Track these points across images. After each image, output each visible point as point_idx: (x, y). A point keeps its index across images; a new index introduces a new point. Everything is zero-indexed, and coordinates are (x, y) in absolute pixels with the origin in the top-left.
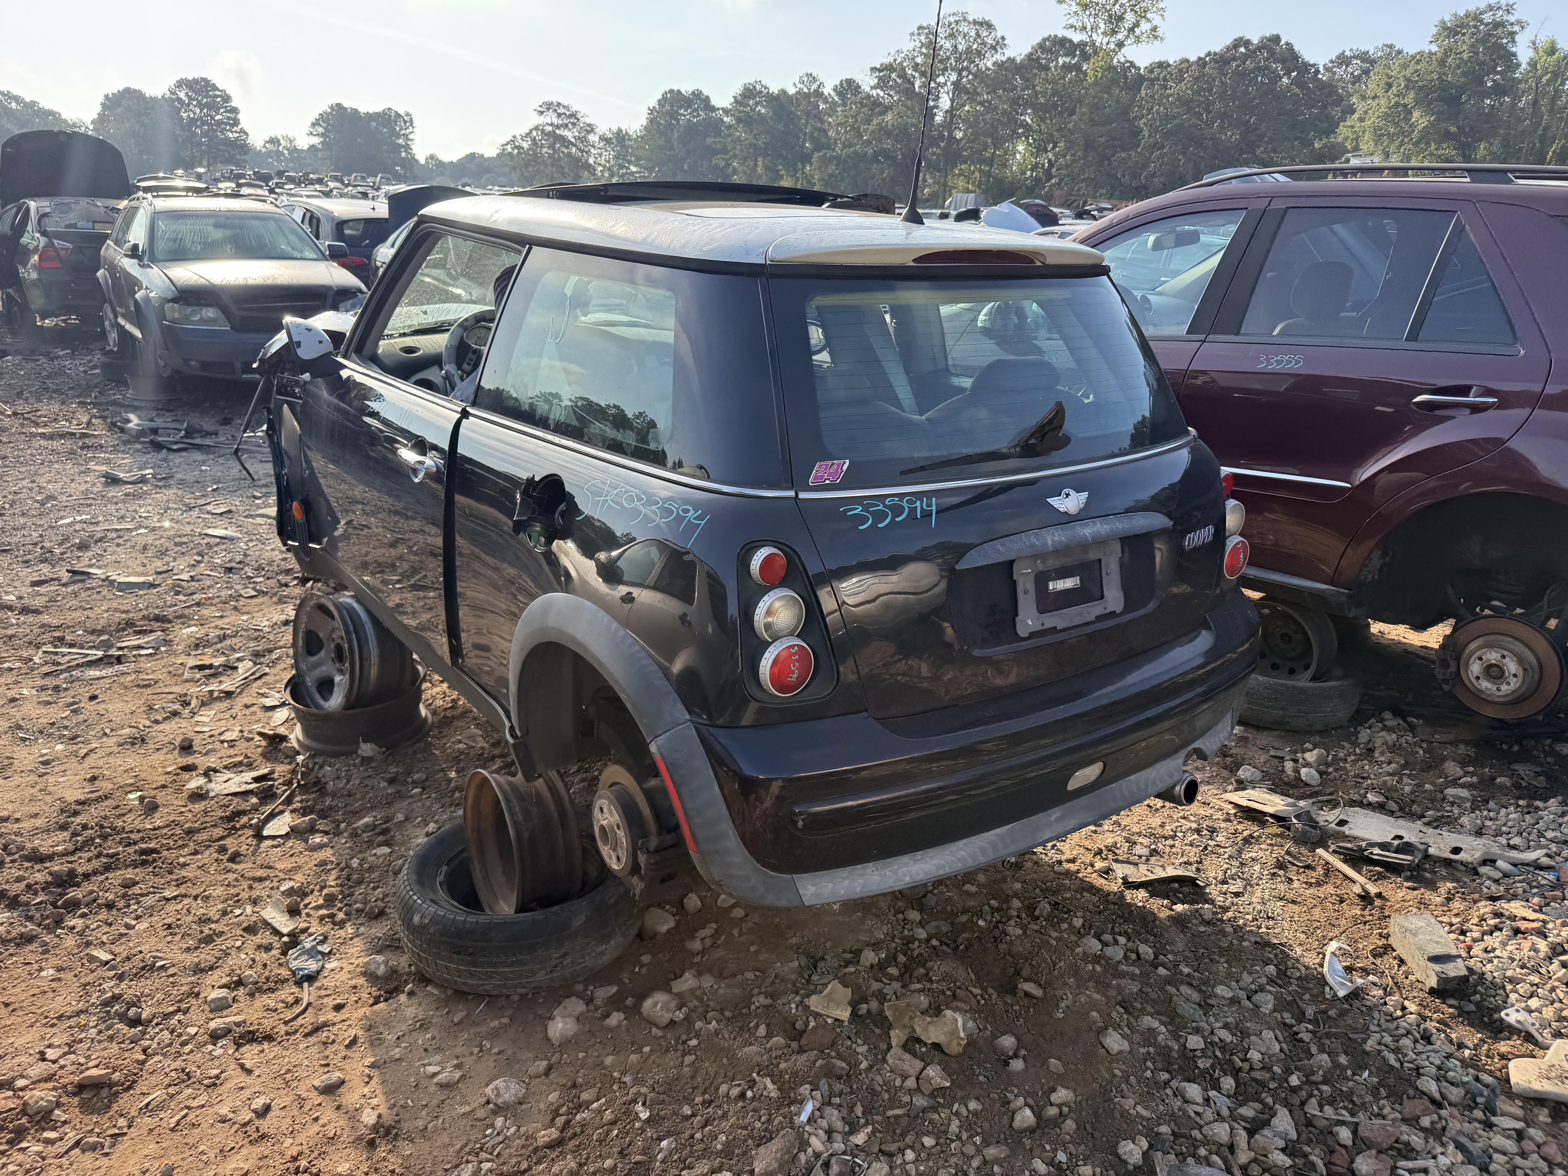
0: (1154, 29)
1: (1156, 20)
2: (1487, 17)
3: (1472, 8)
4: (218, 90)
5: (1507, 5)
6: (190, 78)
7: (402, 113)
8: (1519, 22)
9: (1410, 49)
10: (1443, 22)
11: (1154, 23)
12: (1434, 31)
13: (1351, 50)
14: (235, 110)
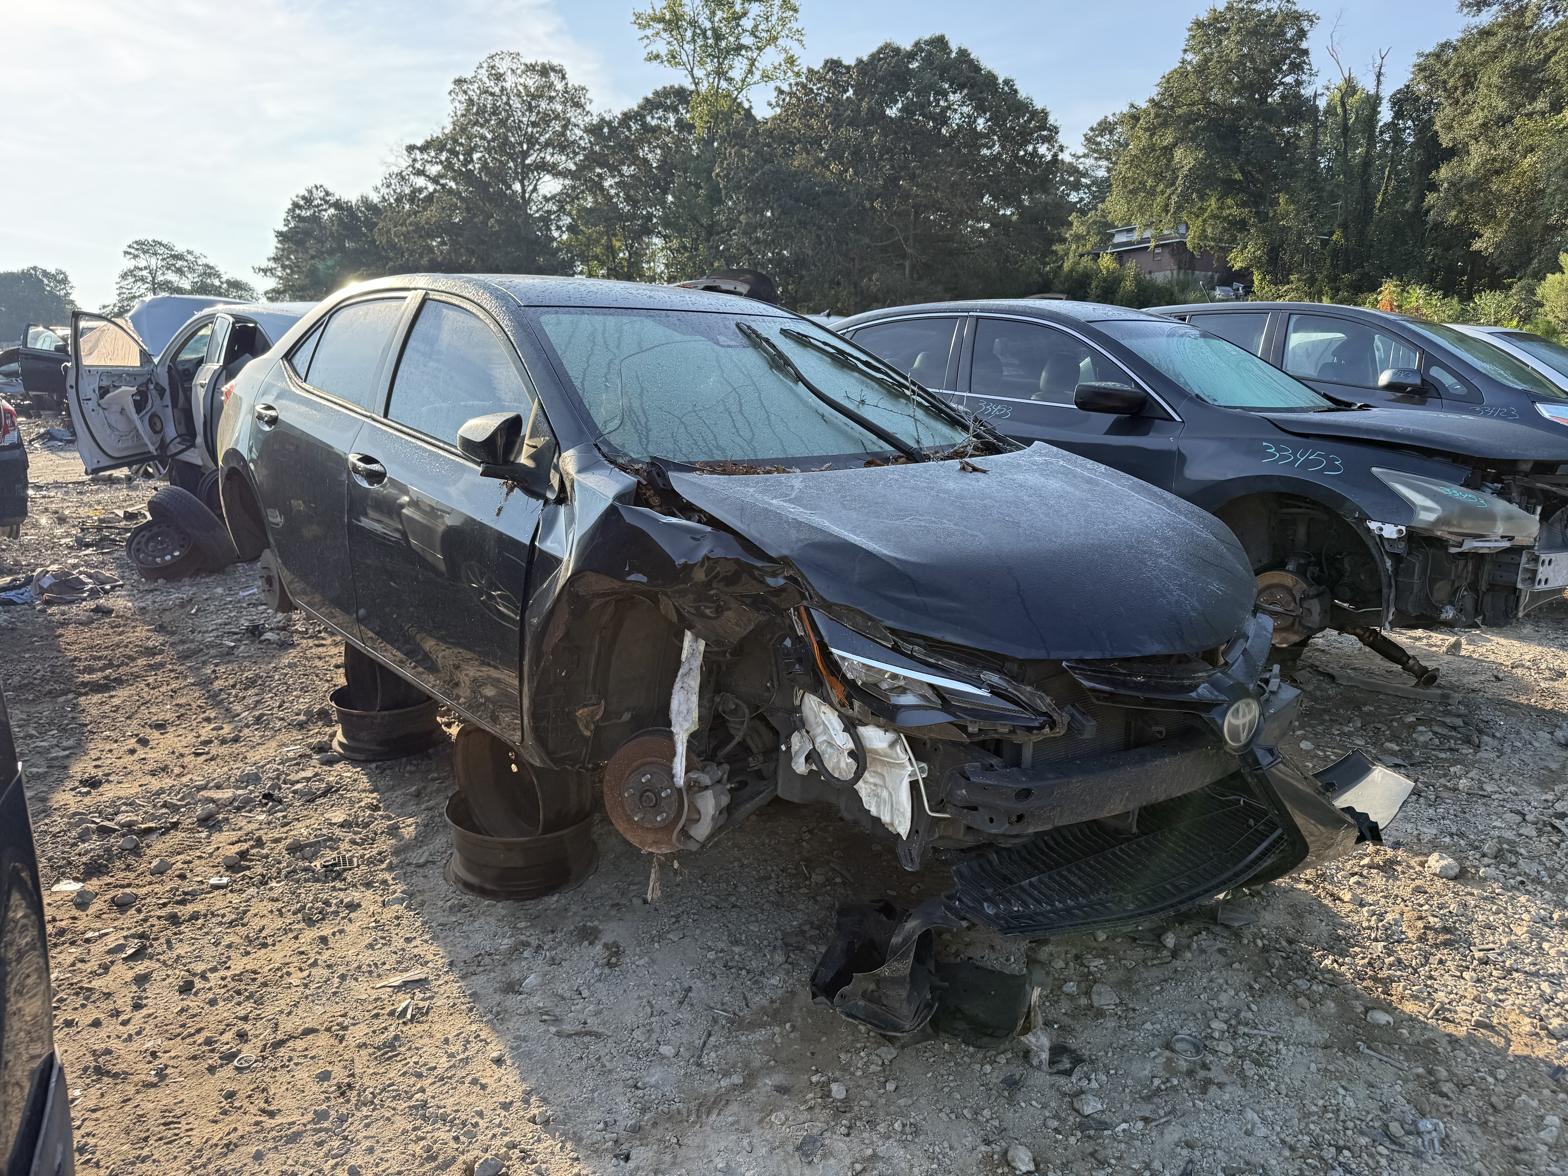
1: (796, 50)
7: (52, 270)
11: (791, 53)
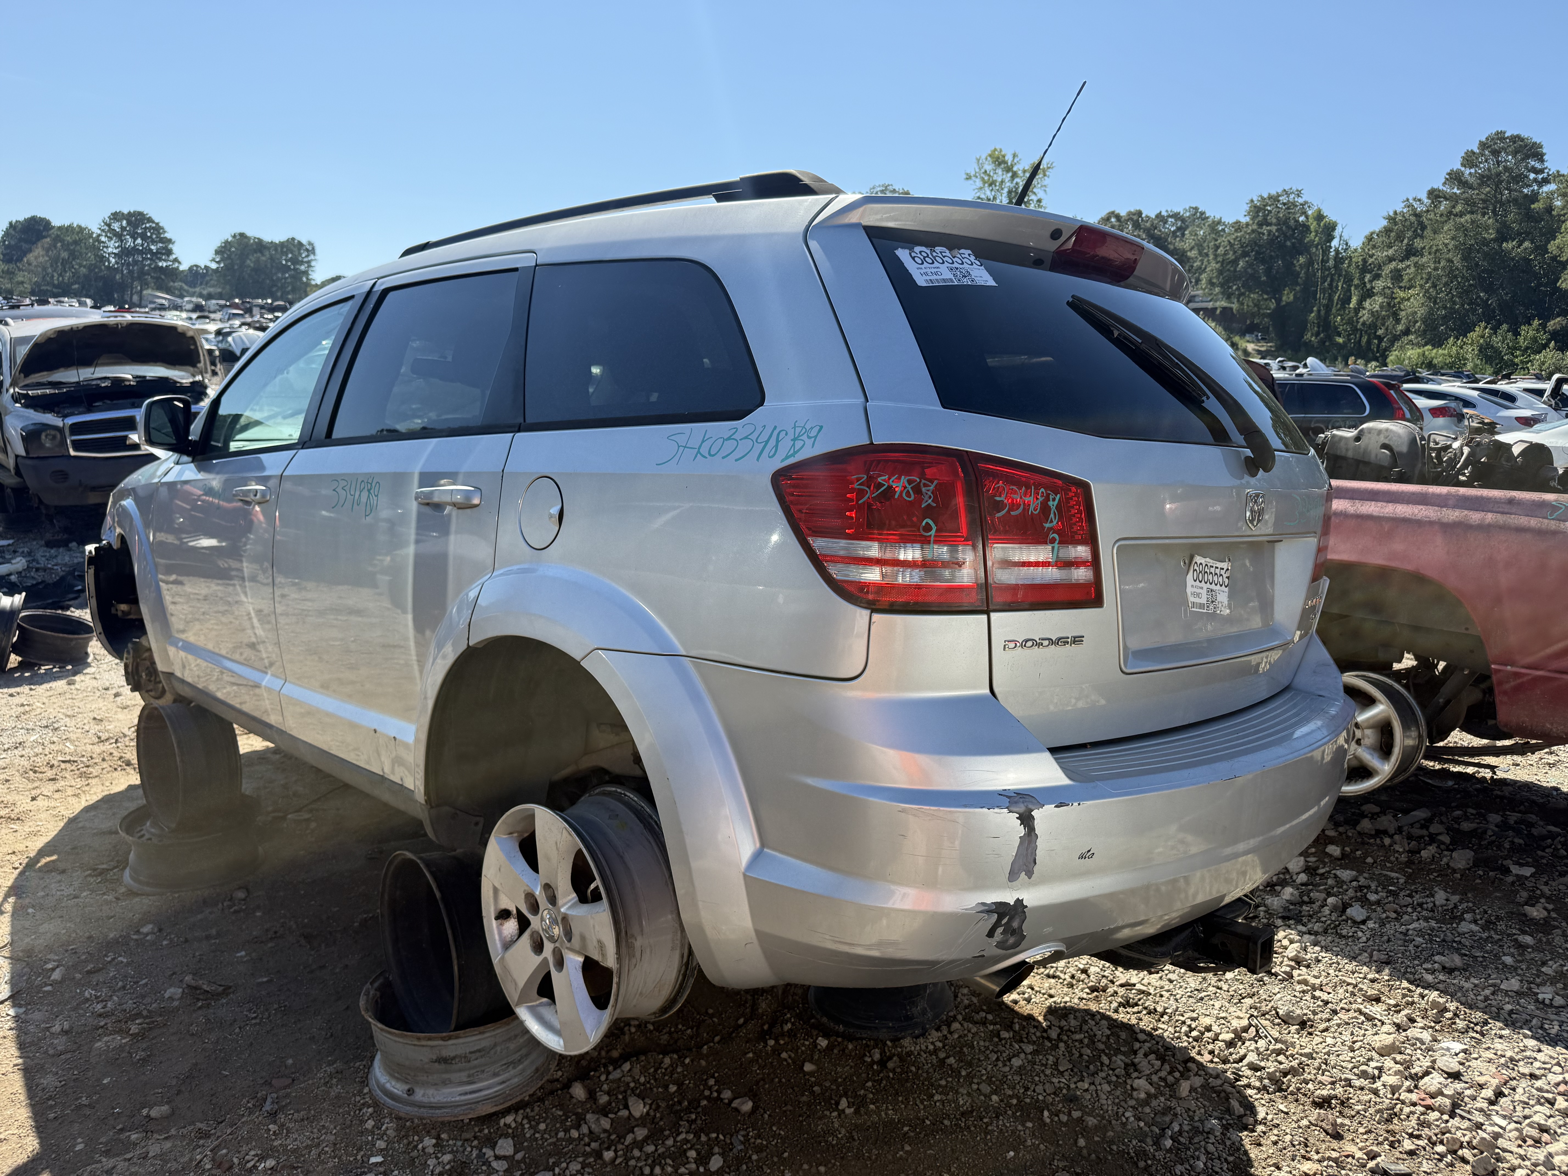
0: (1039, 201)
2: (1283, 199)
3: (1273, 192)
4: (153, 222)
5: (1297, 190)
6: (126, 212)
8: (1306, 203)
9: (1229, 219)
10: (1252, 201)
12: (1247, 207)
13: (1167, 211)
14: (170, 241)
